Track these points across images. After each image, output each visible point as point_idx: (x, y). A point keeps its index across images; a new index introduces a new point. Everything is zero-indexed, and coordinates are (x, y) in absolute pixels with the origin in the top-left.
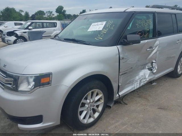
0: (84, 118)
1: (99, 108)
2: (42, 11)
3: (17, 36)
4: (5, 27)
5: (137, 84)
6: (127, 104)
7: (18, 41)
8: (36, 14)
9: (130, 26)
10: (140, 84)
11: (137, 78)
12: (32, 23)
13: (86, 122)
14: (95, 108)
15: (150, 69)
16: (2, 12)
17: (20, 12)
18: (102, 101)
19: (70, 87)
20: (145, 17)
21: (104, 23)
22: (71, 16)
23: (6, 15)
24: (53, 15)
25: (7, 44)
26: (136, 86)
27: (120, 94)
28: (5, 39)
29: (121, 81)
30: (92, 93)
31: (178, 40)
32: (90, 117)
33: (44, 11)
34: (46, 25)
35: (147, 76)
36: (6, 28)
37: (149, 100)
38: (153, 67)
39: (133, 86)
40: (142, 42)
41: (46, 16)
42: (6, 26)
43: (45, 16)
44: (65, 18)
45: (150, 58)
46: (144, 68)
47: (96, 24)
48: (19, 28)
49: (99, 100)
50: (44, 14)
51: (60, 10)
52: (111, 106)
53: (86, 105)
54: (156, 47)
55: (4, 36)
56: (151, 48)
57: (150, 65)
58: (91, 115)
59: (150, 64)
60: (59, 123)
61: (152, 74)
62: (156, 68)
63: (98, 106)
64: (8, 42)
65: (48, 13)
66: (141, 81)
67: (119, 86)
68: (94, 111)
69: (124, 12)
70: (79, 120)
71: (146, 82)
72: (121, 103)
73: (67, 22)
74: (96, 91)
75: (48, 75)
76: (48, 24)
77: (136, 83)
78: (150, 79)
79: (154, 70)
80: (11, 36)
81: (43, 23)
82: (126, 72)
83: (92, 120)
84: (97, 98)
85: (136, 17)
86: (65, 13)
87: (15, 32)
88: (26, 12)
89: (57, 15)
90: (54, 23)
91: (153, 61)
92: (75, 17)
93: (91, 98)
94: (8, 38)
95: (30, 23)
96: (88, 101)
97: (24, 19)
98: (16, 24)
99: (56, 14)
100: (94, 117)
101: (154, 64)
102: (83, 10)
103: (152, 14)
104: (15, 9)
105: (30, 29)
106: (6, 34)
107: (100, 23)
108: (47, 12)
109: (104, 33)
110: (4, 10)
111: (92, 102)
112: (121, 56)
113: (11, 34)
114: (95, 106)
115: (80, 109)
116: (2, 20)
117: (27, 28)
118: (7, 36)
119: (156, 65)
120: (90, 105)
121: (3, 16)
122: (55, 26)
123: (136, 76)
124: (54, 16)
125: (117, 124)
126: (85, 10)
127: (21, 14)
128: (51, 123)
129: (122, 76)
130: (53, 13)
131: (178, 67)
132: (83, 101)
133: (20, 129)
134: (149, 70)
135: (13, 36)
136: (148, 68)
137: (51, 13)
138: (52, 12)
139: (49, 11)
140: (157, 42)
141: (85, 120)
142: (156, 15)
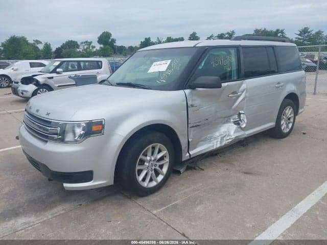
0: (144, 180)
1: (163, 170)
2: (74, 42)
3: (37, 83)
4: (14, 70)
5: (217, 142)
6: (203, 170)
7: (39, 91)
8: (63, 46)
9: (203, 65)
10: (221, 142)
11: (217, 134)
12: (62, 62)
13: (146, 185)
14: (157, 168)
15: (237, 123)
16: (3, 45)
17: (35, 44)
18: (167, 160)
19: (125, 138)
20: (224, 53)
21: (169, 62)
22: (125, 50)
23: (11, 49)
24: (94, 47)
25: (21, 97)
26: (215, 144)
27: (191, 152)
28: (19, 89)
29: (191, 135)
30: (153, 148)
31: (279, 83)
32: (151, 180)
33: (76, 42)
34: (85, 65)
35: (232, 133)
36: (16, 72)
37: (234, 165)
38: (240, 120)
39: (211, 145)
40: (223, 85)
41: (81, 50)
42: (15, 68)
43: (78, 50)
44: (115, 53)
45: (235, 108)
46: (227, 122)
47: (158, 63)
48: (41, 72)
49: (162, 159)
50: (78, 46)
51: (105, 39)
52: (181, 171)
53: (145, 163)
54: (243, 92)
55: (16, 85)
56: (234, 93)
57: (237, 118)
58: (153, 178)
59: (237, 116)
60: (112, 182)
61: (239, 129)
62: (246, 121)
63: (161, 167)
64: (22, 94)
65: (83, 45)
66: (222, 138)
67: (189, 142)
68: (157, 173)
69: (195, 47)
70: (137, 181)
71: (230, 140)
72: (195, 169)
73: (118, 59)
74: (158, 146)
75: (100, 123)
76: (87, 64)
77: (215, 141)
78: (237, 137)
79: (243, 124)
80: (27, 84)
81: (79, 62)
82: (198, 124)
83: (154, 184)
84: (159, 156)
85: (211, 53)
86: (114, 44)
87: (35, 77)
88: (46, 44)
89: (101, 47)
90: (97, 62)
91: (240, 112)
92: (132, 50)
93: (152, 155)
94: (22, 87)
95: (59, 62)
96: (148, 158)
97: (42, 56)
98: (32, 65)
99: (98, 47)
100: (156, 181)
101: (242, 115)
102: (146, 39)
103: (236, 48)
104: (27, 39)
105: (58, 73)
106: (19, 81)
107: (164, 62)
108: (82, 43)
109: (168, 75)
110: (7, 41)
111: (154, 161)
112: (190, 103)
113: (27, 80)
114: (158, 165)
115: (138, 168)
116: (3, 59)
117: (54, 71)
118: (21, 85)
119: (245, 117)
120: (151, 163)
121: (4, 51)
122: (100, 67)
123: (215, 132)
124: (95, 50)
125: (187, 190)
126: (149, 38)
127: (37, 48)
128: (103, 181)
129: (193, 128)
130: (93, 44)
131: (282, 123)
132: (141, 157)
133: (66, 189)
134: (235, 124)
135: (31, 83)
136: (234, 122)
137: (90, 44)
138: (91, 42)
139: (86, 42)
140: (244, 86)
141: (145, 182)
142: (241, 49)
